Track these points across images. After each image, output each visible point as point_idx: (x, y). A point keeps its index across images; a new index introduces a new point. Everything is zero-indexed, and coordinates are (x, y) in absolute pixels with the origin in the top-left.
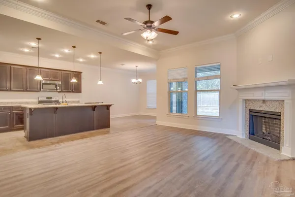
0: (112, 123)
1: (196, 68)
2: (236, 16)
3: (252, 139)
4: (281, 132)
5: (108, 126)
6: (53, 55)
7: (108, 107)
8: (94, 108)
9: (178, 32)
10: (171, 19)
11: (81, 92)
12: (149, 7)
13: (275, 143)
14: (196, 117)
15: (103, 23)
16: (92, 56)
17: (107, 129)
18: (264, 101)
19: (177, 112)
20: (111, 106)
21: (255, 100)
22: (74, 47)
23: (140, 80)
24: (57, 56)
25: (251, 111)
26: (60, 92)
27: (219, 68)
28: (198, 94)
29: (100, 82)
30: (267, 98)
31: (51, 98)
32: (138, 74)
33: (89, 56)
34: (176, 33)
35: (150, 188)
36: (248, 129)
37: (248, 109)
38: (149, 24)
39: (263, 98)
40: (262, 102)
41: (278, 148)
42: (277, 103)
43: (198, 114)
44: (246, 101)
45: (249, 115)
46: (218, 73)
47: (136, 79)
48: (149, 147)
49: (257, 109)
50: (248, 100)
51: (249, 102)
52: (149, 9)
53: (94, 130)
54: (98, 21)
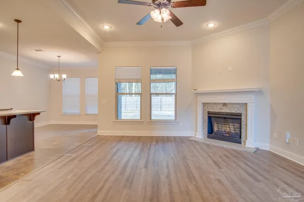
1: (151, 69)
3: (210, 138)
7: (32, 117)
8: (8, 120)
14: (151, 122)
18: (224, 104)
20: (39, 114)
21: (215, 104)
25: (209, 113)
27: (174, 72)
28: (152, 97)
29: (17, 73)
34: (179, 23)
36: (207, 130)
37: (206, 111)
40: (222, 105)
42: (238, 106)
44: (204, 104)
45: (207, 117)
46: (173, 76)
49: (217, 111)
50: (207, 103)
51: (208, 105)
53: (7, 160)
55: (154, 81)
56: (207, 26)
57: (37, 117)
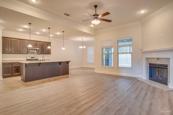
0: (70, 72)
2: (143, 12)
3: (151, 80)
4: (168, 76)
5: (67, 73)
6: (35, 33)
7: (68, 62)
8: (60, 63)
9: (111, 21)
10: (109, 14)
11: (50, 54)
12: (96, 6)
14: (118, 68)
15: (68, 15)
16: (58, 33)
17: (67, 75)
18: (158, 59)
19: (105, 65)
20: (69, 62)
21: (153, 58)
22: (49, 28)
23: (84, 47)
24: (38, 33)
25: (150, 64)
26: (39, 54)
27: (131, 41)
28: (119, 55)
29: (63, 48)
30: (160, 57)
31: (34, 58)
32: (83, 43)
33: (56, 33)
34: (110, 21)
35: (103, 106)
36: (148, 74)
37: (149, 63)
38: (96, 16)
39: (157, 57)
40: (157, 59)
41: (166, 84)
42: (166, 60)
43: (119, 66)
44: (147, 59)
45: (149, 67)
46: (131, 43)
47: (83, 47)
48: (95, 85)
49: (154, 63)
50: (148, 58)
52: (96, 8)
53: (60, 75)
54: (65, 14)
55: (120, 46)
56: (140, 12)
57: (69, 63)
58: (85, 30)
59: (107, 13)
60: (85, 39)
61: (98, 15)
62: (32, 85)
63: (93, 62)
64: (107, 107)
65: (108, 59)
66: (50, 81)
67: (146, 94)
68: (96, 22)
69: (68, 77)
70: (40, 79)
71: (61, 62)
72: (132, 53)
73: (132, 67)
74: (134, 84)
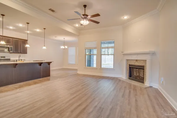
0: (52, 73)
1: (101, 42)
2: (126, 17)
3: (130, 79)
4: (145, 75)
5: (49, 75)
6: (8, 27)
7: (49, 63)
8: (40, 64)
10: (100, 15)
11: (27, 53)
12: (85, 6)
13: (141, 80)
14: (101, 69)
15: (53, 11)
16: (38, 30)
17: (48, 77)
18: (137, 60)
19: (87, 66)
20: (51, 62)
21: (132, 60)
22: (28, 23)
23: (66, 47)
24: (11, 28)
25: (130, 65)
26: (12, 53)
27: (114, 43)
28: (102, 56)
29: (44, 48)
30: (138, 59)
31: (4, 57)
32: (64, 43)
33: (36, 30)
34: (98, 23)
36: (128, 74)
37: (128, 64)
38: (85, 16)
40: (135, 60)
41: (143, 82)
42: (143, 61)
43: (102, 67)
44: (127, 60)
45: (129, 67)
46: (113, 45)
47: (64, 46)
48: (82, 86)
49: (133, 64)
50: (129, 60)
51: (129, 61)
52: (85, 8)
53: (40, 78)
54: (50, 9)
55: (103, 48)
56: (123, 18)
57: (51, 64)
58: (69, 29)
59: (98, 15)
60: (67, 38)
61: (87, 16)
62: (7, 91)
63: (74, 63)
64: (100, 108)
65: (90, 60)
66: (30, 85)
67: (130, 91)
68: (85, 22)
69: (49, 80)
70: (15, 83)
71: (42, 63)
72: (114, 55)
73: (113, 68)
74: (118, 83)
